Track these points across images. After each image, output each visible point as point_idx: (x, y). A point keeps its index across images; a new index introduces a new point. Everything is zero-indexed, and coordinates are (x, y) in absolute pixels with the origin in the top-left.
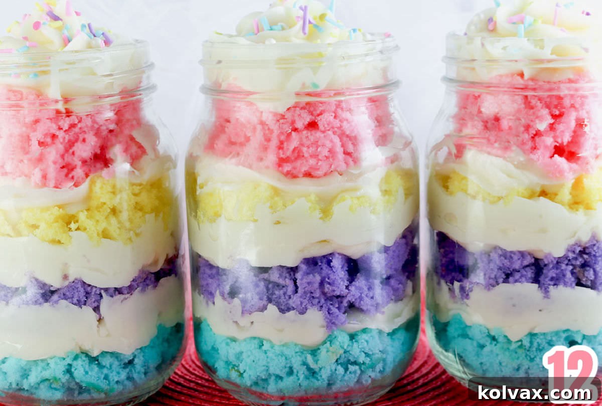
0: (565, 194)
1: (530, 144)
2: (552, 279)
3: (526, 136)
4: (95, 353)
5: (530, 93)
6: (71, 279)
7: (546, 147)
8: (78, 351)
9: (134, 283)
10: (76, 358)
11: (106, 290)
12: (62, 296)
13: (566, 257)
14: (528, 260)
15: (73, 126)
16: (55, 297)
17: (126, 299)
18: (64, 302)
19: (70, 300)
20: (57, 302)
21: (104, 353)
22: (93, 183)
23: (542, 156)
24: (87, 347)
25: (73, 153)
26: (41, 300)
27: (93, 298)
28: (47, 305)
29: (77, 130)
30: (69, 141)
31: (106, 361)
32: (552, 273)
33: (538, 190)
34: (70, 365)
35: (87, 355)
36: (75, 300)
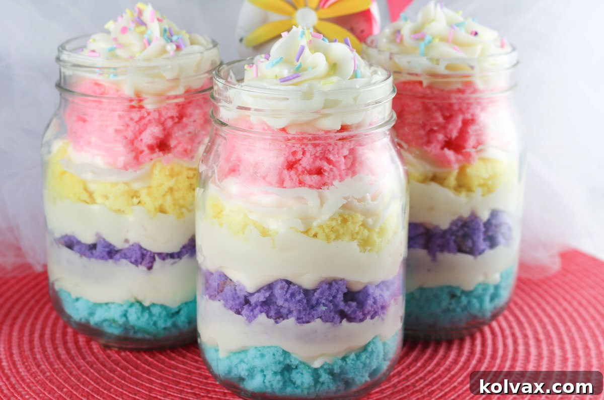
0: (452, 180)
1: (425, 139)
2: (439, 246)
3: (422, 132)
4: (146, 304)
5: (427, 101)
6: (131, 243)
7: (438, 141)
8: (133, 300)
9: (183, 250)
10: (131, 305)
11: (160, 254)
12: (123, 256)
13: (450, 229)
14: (422, 230)
15: (142, 118)
16: (118, 256)
17: (175, 262)
18: (124, 261)
19: (129, 260)
20: (119, 260)
21: (153, 305)
22: (154, 166)
23: (434, 149)
24: (140, 298)
25: (141, 140)
26: (107, 256)
27: (147, 259)
28: (110, 261)
29: (145, 121)
30: (139, 129)
31: (156, 311)
32: (440, 241)
33: (431, 175)
34: (126, 311)
35: (140, 303)
36: (133, 260)
